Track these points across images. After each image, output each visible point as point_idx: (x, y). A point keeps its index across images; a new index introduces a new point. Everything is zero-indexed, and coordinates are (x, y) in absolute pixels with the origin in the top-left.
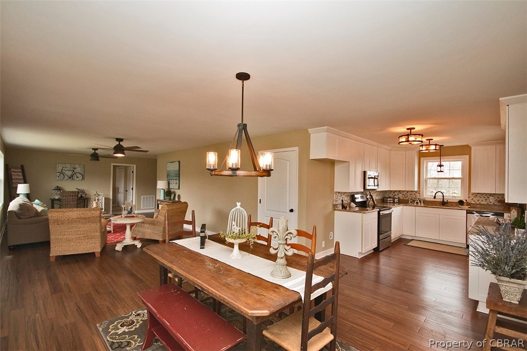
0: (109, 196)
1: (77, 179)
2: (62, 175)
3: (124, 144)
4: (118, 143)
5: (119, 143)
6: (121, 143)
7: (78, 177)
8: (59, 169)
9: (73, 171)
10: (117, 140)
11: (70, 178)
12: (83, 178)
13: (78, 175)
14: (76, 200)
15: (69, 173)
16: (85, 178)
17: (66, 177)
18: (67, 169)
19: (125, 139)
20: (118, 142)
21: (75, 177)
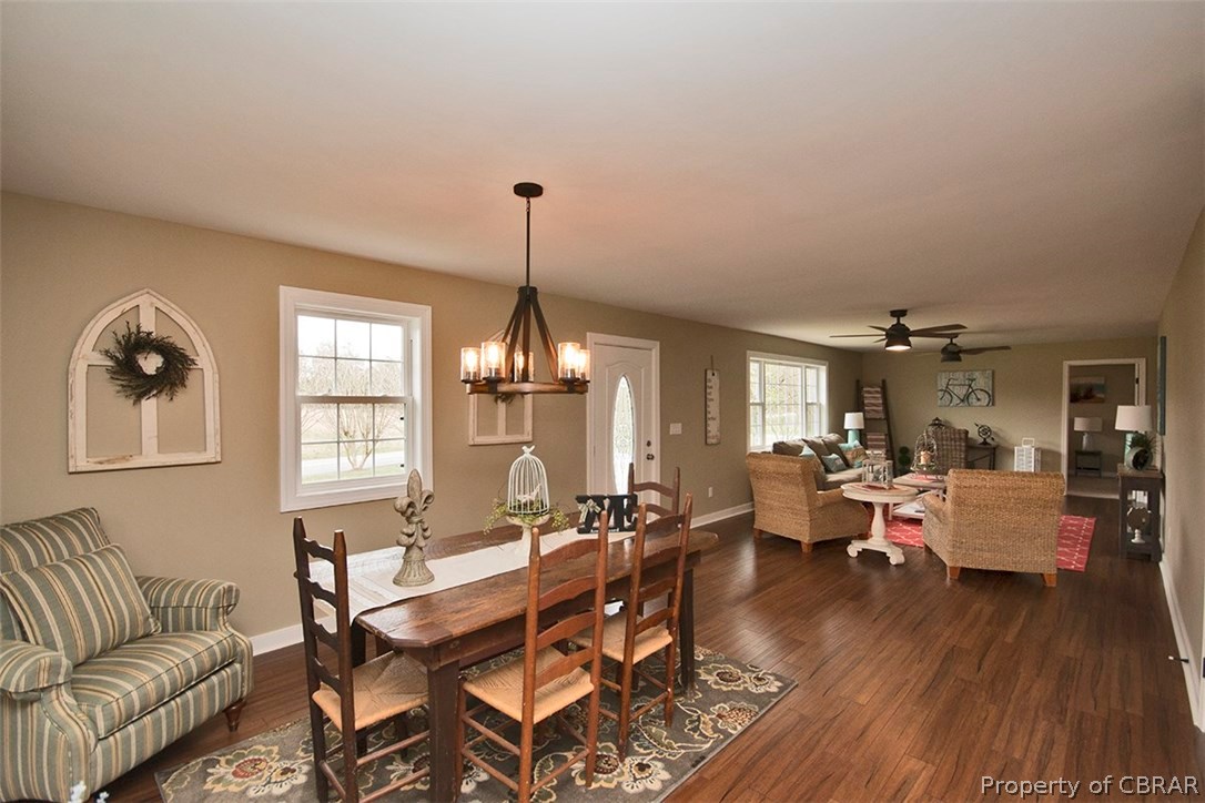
0: (1059, 446)
1: (979, 403)
2: (947, 396)
3: (912, 323)
4: (894, 321)
5: (898, 320)
6: (903, 320)
7: (979, 400)
8: (942, 383)
9: (970, 386)
10: (894, 314)
11: (962, 401)
12: (992, 401)
13: (981, 395)
14: (963, 449)
15: (962, 392)
16: (997, 402)
17: (956, 401)
18: (956, 382)
19: (911, 309)
20: (896, 319)
21: (973, 399)
